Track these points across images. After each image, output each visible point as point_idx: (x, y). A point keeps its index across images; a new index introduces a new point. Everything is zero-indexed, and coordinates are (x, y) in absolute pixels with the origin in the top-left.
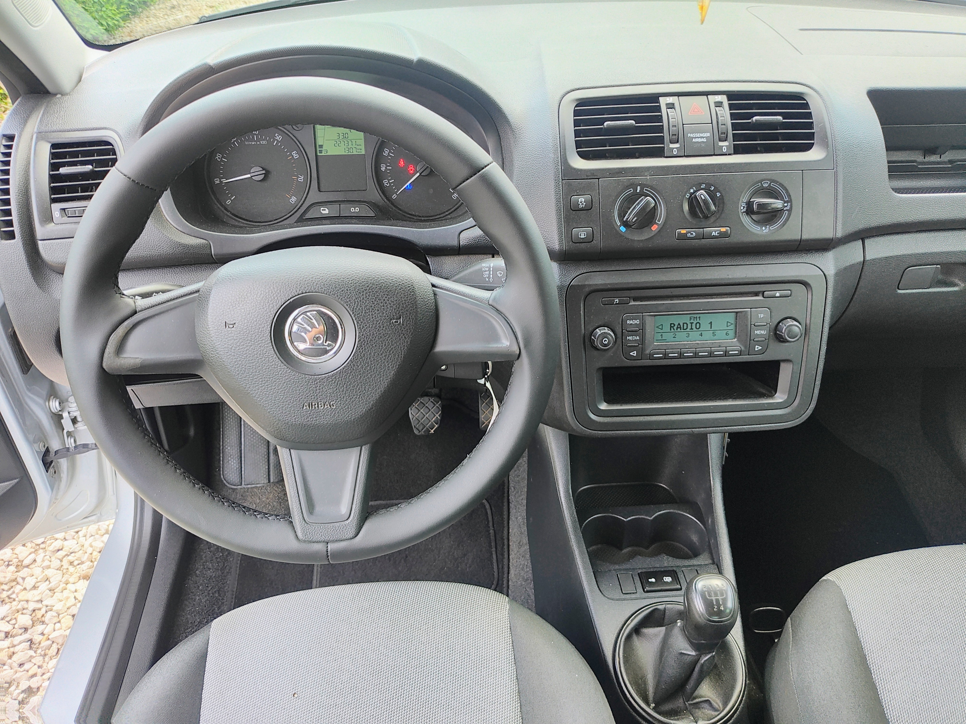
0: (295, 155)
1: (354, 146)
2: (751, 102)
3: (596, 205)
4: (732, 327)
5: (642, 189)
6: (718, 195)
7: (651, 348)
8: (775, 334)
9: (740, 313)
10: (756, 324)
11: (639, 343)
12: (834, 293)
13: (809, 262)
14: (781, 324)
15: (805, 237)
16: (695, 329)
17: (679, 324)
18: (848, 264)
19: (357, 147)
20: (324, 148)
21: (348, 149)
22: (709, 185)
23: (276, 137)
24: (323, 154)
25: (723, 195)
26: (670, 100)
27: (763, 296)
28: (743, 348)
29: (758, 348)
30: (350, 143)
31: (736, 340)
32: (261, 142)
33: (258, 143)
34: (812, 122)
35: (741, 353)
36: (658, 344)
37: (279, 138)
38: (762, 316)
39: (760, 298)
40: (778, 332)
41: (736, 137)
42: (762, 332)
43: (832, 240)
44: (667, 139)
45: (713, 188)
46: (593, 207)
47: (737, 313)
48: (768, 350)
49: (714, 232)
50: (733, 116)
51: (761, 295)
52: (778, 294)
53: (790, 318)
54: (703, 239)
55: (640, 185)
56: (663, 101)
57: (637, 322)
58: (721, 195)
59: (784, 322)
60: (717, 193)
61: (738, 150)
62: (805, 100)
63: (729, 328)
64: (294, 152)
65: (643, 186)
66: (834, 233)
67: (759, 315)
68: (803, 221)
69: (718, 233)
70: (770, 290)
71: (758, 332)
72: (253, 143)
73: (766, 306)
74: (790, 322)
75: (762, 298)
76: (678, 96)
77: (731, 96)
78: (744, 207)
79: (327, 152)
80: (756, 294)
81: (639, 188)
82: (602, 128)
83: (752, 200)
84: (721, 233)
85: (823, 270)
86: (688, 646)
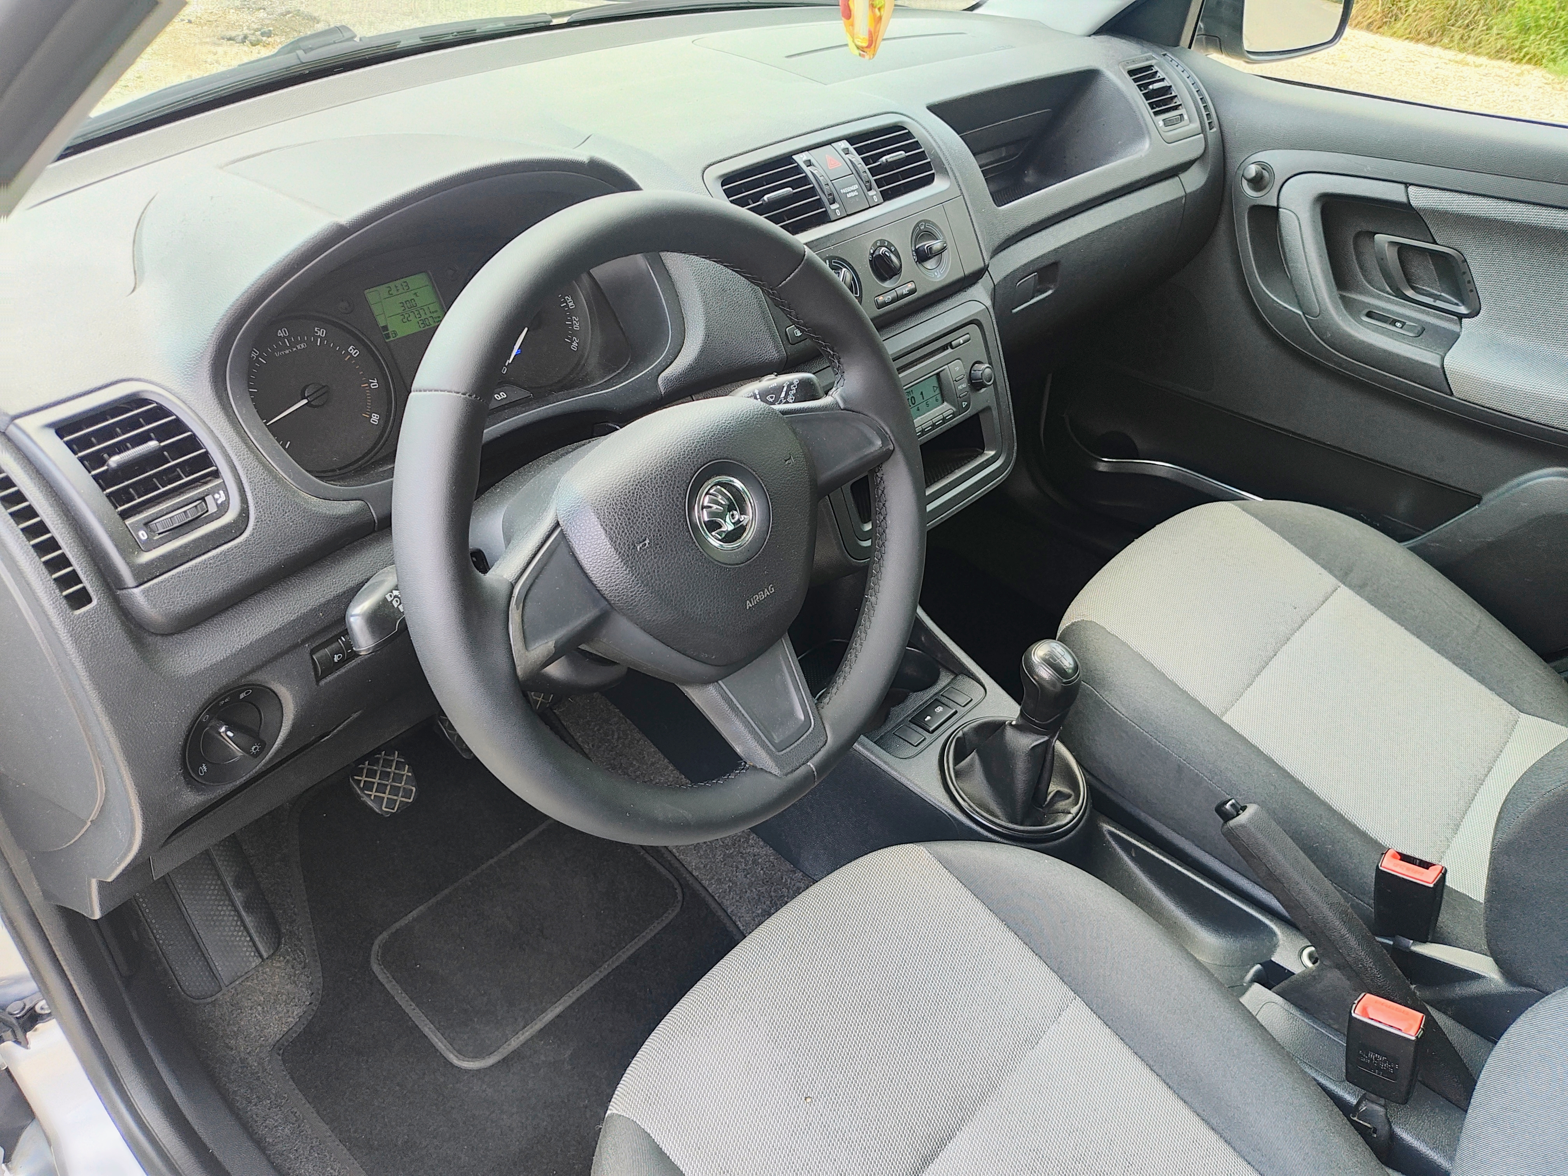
0: (353, 352)
1: (429, 315)
2: (869, 142)
4: (938, 391)
5: (831, 263)
8: (972, 384)
9: (940, 373)
10: (956, 379)
13: (971, 299)
14: (972, 372)
15: (967, 273)
16: (912, 406)
19: (432, 315)
20: (390, 329)
21: (421, 322)
22: (882, 241)
23: (317, 333)
24: (392, 339)
26: (804, 156)
27: (952, 348)
28: (954, 409)
29: (964, 405)
30: (422, 312)
31: (945, 403)
32: (299, 347)
33: (295, 349)
34: (923, 152)
35: (955, 415)
37: (321, 333)
38: (957, 369)
39: (950, 350)
40: (973, 381)
41: (879, 183)
42: (963, 386)
44: (825, 199)
45: (886, 243)
47: (938, 374)
48: (971, 403)
49: (904, 291)
50: (866, 161)
51: (949, 347)
52: (962, 342)
53: (976, 362)
54: (898, 300)
55: (827, 258)
56: (800, 159)
58: (895, 249)
59: (974, 368)
60: (892, 248)
61: (887, 196)
62: (906, 129)
63: (936, 393)
64: (351, 348)
65: (830, 259)
66: (984, 261)
67: (954, 369)
68: (960, 256)
69: (908, 290)
70: (954, 339)
71: (960, 387)
72: (287, 352)
73: (957, 357)
74: (981, 366)
75: (952, 350)
76: (808, 150)
77: (852, 139)
78: (915, 256)
79: (396, 334)
80: (944, 348)
81: (827, 262)
82: (762, 204)
83: (917, 247)
85: (979, 300)
86: (1035, 737)
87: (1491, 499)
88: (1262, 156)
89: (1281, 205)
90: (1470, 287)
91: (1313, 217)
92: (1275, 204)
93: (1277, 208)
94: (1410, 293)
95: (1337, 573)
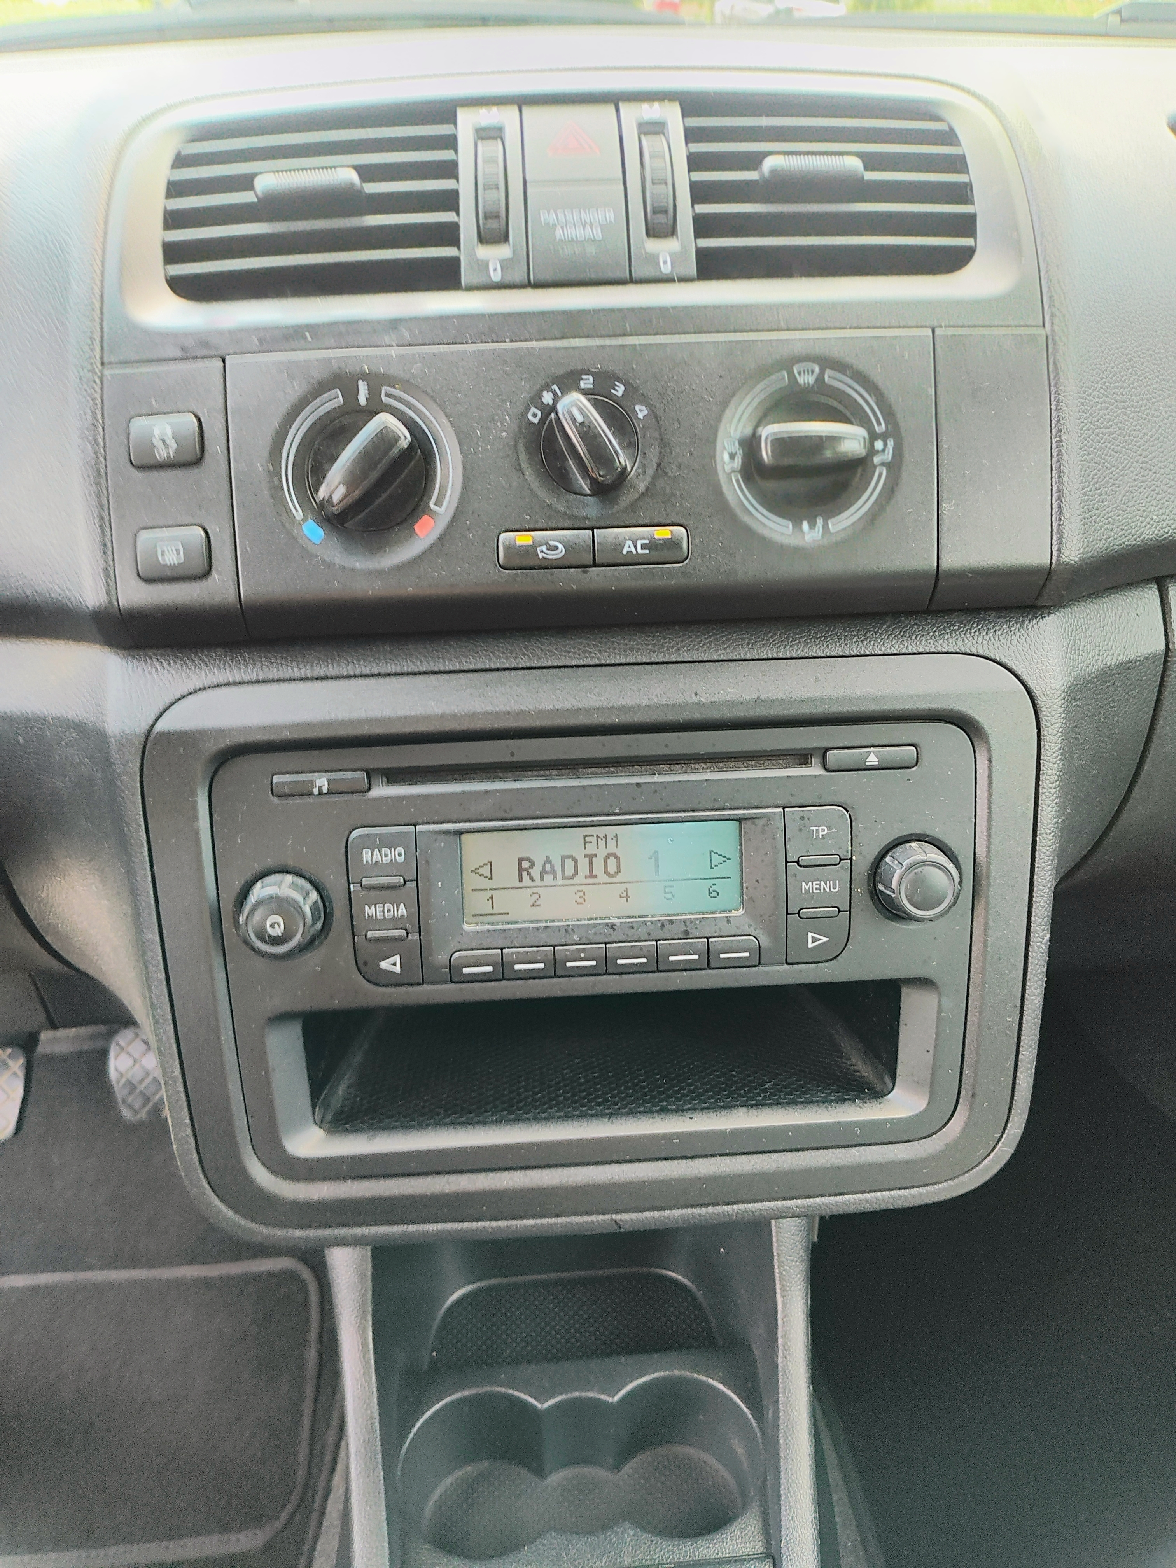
3: (215, 447)
4: (731, 868)
5: (374, 393)
6: (641, 411)
7: (454, 945)
8: (872, 891)
9: (749, 822)
10: (804, 860)
11: (408, 926)
12: (1067, 754)
13: (974, 651)
14: (888, 859)
15: (953, 560)
16: (602, 877)
17: (548, 860)
18: (1112, 659)
22: (605, 379)
25: (660, 413)
26: (491, 116)
27: (824, 766)
28: (765, 942)
29: (815, 940)
31: (741, 912)
35: (759, 958)
36: (478, 928)
38: (824, 831)
39: (815, 770)
40: (881, 887)
41: (704, 225)
42: (827, 887)
43: (1048, 573)
44: (468, 231)
45: (620, 390)
46: (207, 455)
47: (739, 820)
48: (849, 946)
49: (629, 543)
51: (816, 761)
52: (872, 760)
53: (920, 838)
54: (595, 565)
55: (364, 377)
56: (468, 120)
57: (398, 855)
58: (653, 413)
59: (899, 850)
60: (637, 408)
61: (714, 266)
62: (944, 121)
63: (716, 873)
65: (375, 381)
66: (1055, 548)
67: (814, 828)
68: (944, 505)
69: (643, 547)
70: (847, 744)
71: (811, 887)
73: (836, 800)
74: (918, 852)
75: (822, 772)
76: (522, 105)
77: (694, 104)
78: (732, 456)
80: (803, 758)
81: (363, 387)
83: (756, 432)
84: (652, 545)
85: (1024, 677)
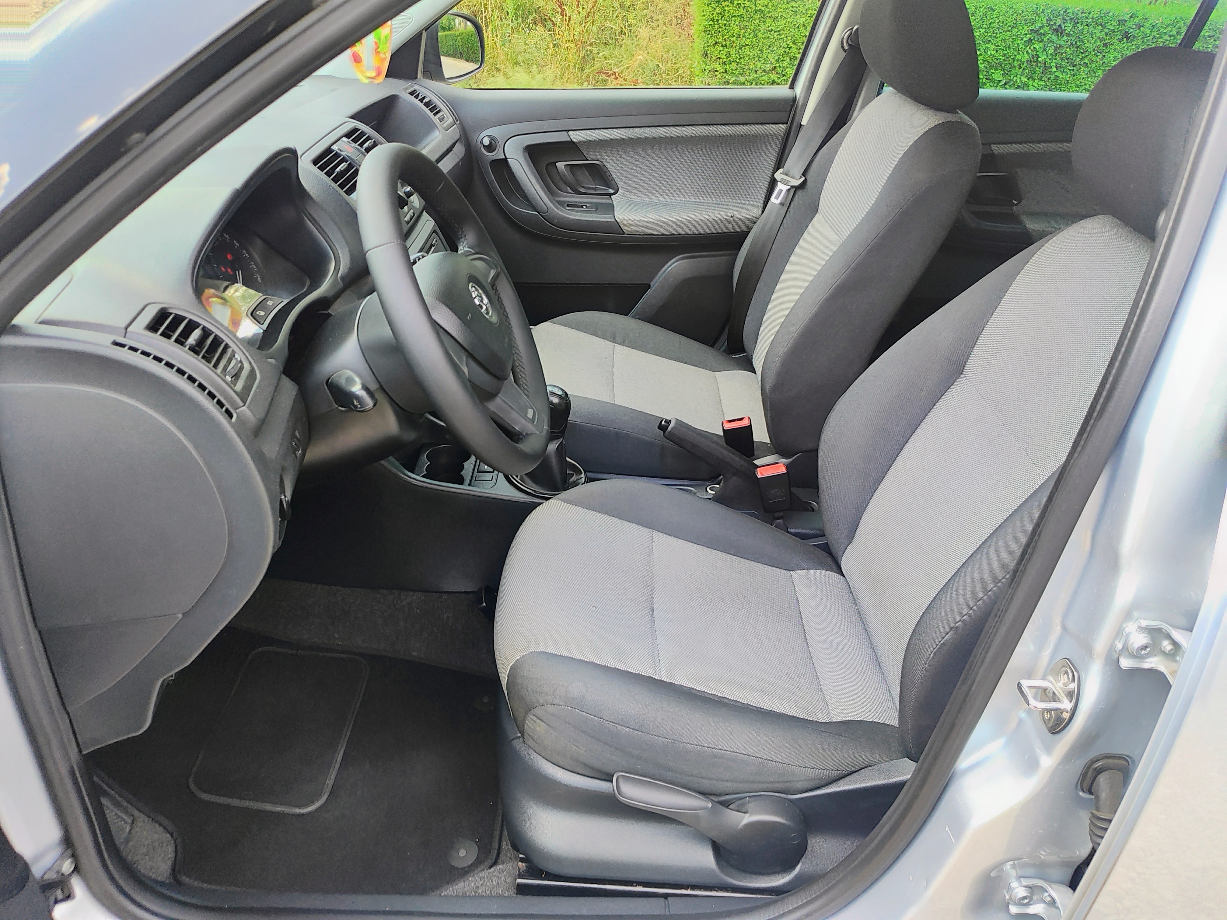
56: (335, 148)
76: (335, 143)
86: (555, 442)
87: (655, 284)
88: (489, 132)
89: (507, 157)
90: (610, 178)
91: (525, 159)
92: (504, 157)
93: (506, 158)
94: (582, 190)
95: (610, 339)
